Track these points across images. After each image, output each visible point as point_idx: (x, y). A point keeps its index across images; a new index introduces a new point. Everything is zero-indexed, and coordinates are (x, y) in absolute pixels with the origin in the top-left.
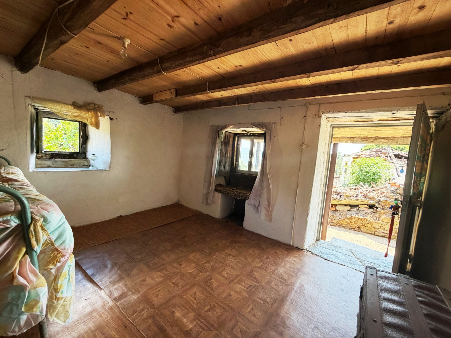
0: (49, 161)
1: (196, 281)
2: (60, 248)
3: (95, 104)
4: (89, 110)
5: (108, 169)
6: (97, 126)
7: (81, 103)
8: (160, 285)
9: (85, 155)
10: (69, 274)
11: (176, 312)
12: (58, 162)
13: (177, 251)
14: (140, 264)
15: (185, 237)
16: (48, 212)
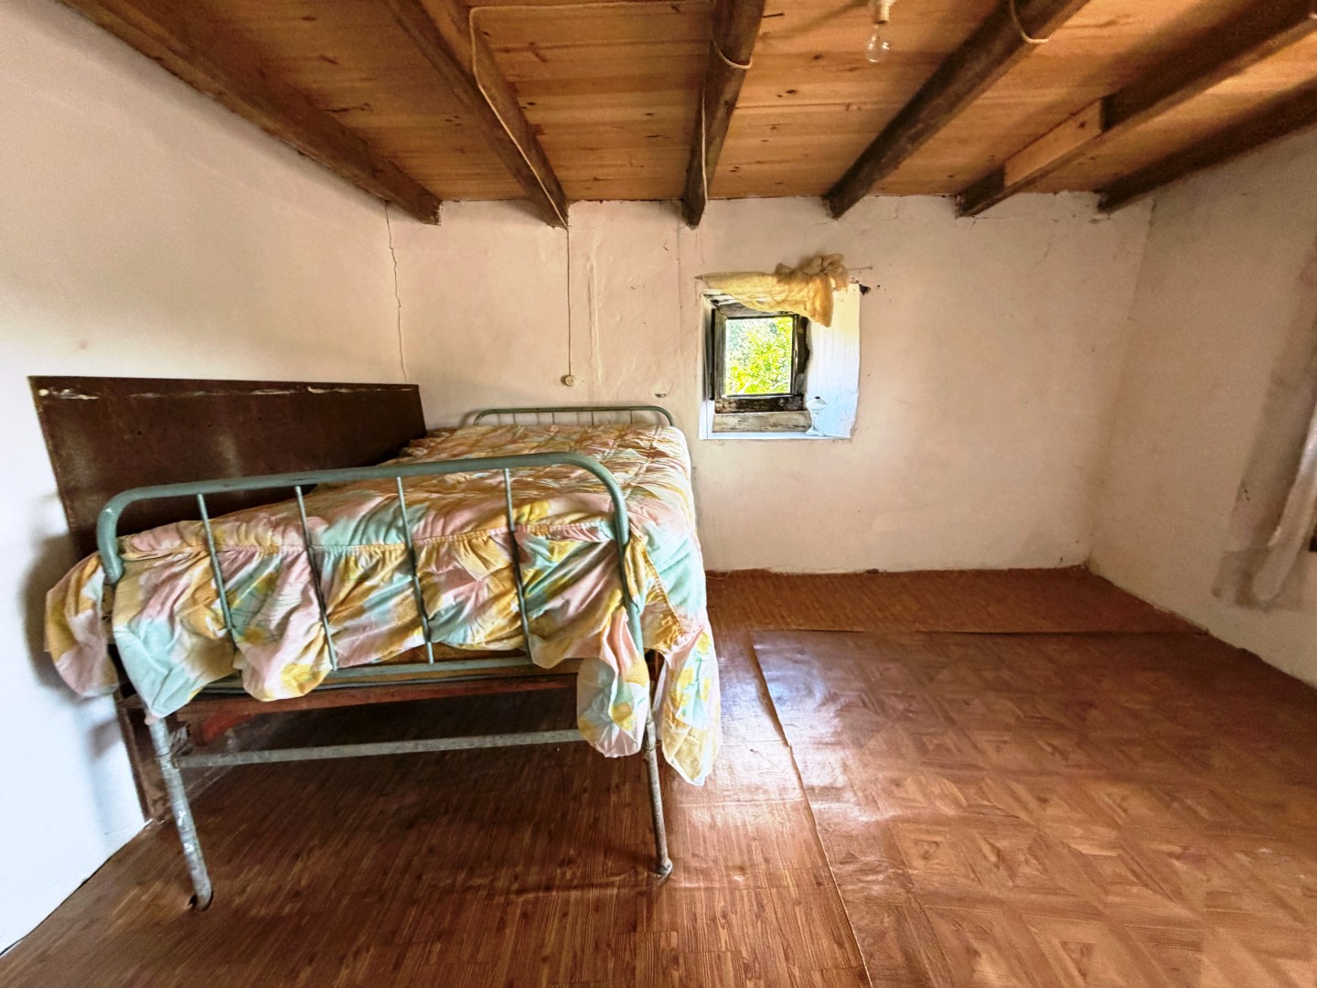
0: (734, 416)
1: (1105, 904)
2: (678, 612)
3: (823, 258)
4: (808, 278)
5: (849, 437)
6: (826, 318)
7: (793, 263)
8: (947, 829)
9: (802, 400)
10: (697, 679)
11: (984, 956)
12: (749, 418)
13: (1041, 743)
14: (897, 726)
15: (1091, 705)
16: (658, 524)
